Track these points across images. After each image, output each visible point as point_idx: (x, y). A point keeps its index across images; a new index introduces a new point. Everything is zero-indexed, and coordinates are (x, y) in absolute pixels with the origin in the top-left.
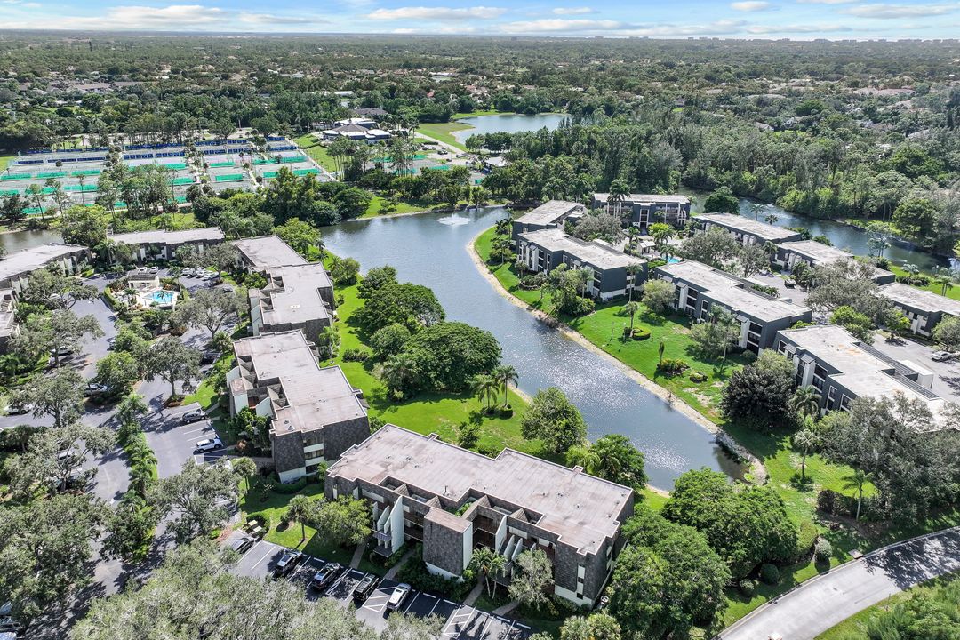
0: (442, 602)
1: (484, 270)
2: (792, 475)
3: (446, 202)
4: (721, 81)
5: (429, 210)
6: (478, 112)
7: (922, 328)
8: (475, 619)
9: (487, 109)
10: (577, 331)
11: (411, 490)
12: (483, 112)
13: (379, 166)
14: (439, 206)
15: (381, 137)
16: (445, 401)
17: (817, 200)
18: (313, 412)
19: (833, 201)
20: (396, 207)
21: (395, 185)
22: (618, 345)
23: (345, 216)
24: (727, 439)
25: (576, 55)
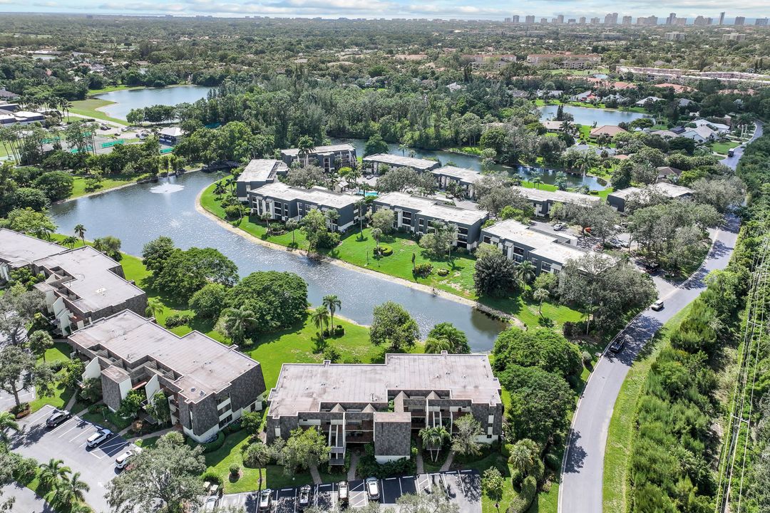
0: (403, 481)
1: (228, 226)
2: (537, 320)
3: (146, 172)
4: (298, 52)
5: (134, 182)
6: (109, 88)
7: (540, 212)
8: (434, 480)
9: (115, 84)
10: (338, 259)
11: (345, 406)
12: (114, 88)
13: (57, 147)
14: (141, 177)
15: (34, 119)
16: (284, 338)
17: (428, 137)
18: (209, 375)
19: (438, 136)
20: (101, 184)
21: (90, 164)
22: (375, 262)
23: (54, 199)
24: (485, 308)
25: (164, 33)
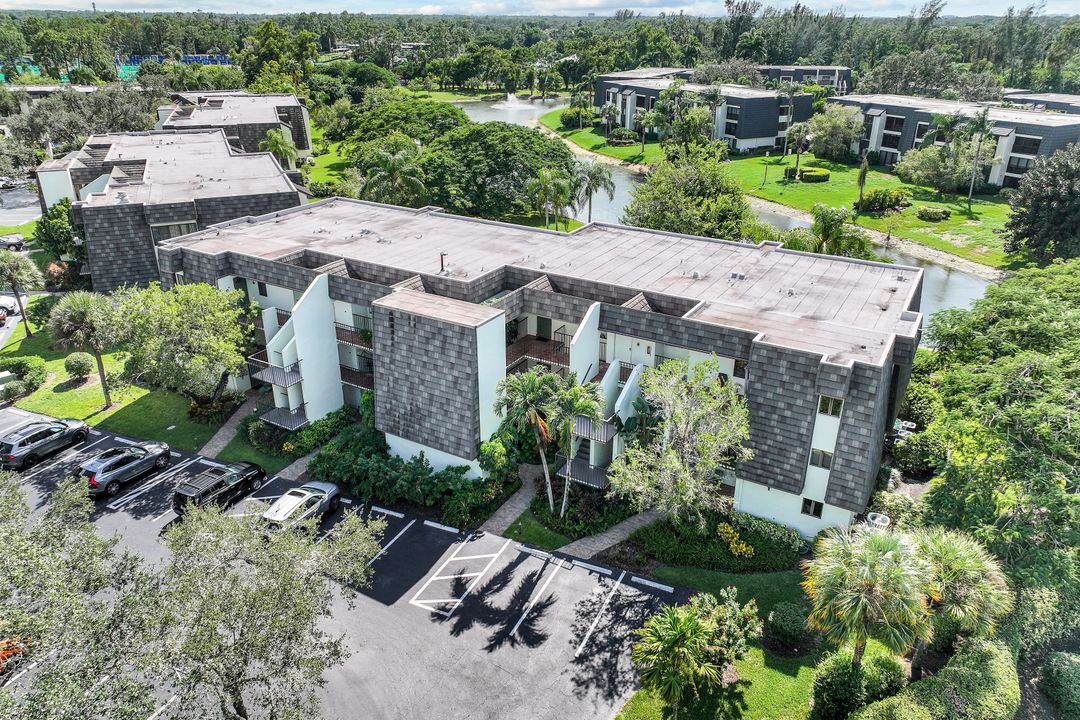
0: (417, 527)
5: (477, 98)
8: (513, 566)
22: (777, 188)
